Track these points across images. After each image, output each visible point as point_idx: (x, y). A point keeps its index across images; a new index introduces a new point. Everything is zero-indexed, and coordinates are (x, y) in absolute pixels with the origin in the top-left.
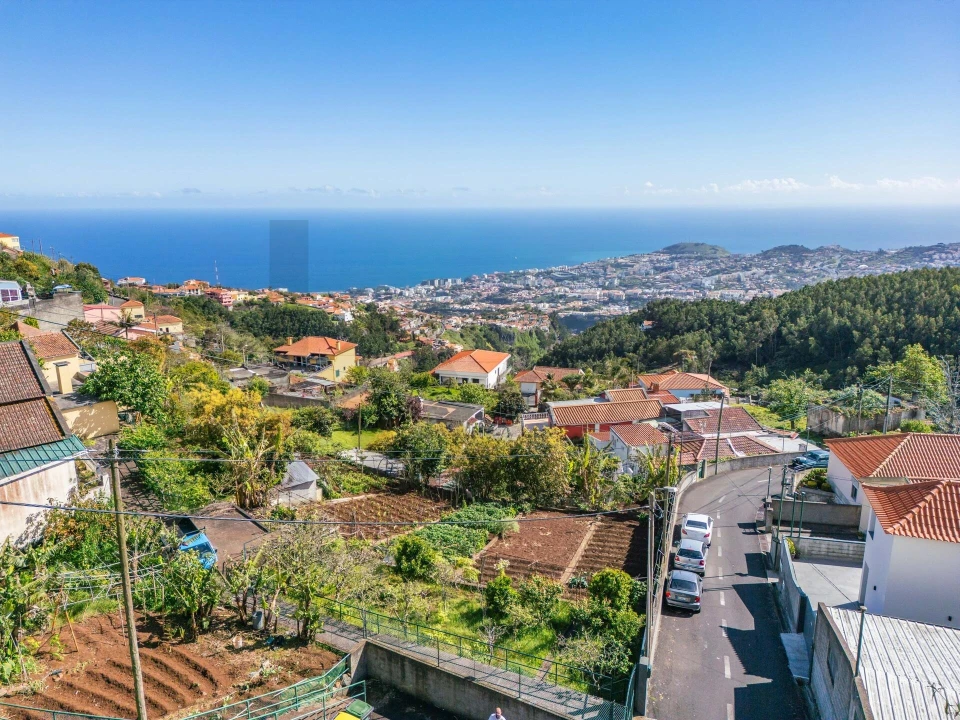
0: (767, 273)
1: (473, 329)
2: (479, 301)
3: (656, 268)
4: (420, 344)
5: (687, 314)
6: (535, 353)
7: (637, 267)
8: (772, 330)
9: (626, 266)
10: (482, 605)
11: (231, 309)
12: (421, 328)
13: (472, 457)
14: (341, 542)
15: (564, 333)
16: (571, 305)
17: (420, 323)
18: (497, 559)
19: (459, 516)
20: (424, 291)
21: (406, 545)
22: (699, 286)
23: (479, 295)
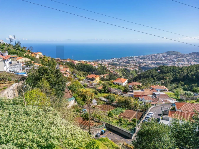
0: (190, 58)
1: (121, 69)
2: (123, 63)
3: (163, 57)
4: (110, 72)
5: (168, 69)
6: (135, 75)
7: (159, 56)
9: (157, 56)
11: (75, 65)
15: (141, 70)
16: (143, 64)
17: (111, 68)
20: (112, 60)
22: (173, 61)
23: (123, 61)
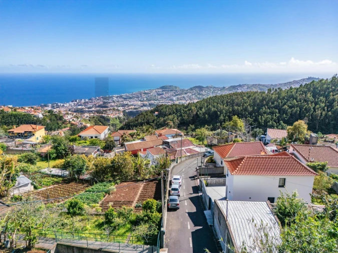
0: (192, 95)
1: (94, 118)
2: (95, 107)
3: (158, 94)
4: (72, 125)
5: (169, 109)
6: (118, 125)
7: (152, 94)
8: (195, 113)
9: (148, 93)
10: (104, 220)
12: (73, 118)
13: (96, 166)
14: (43, 206)
15: (128, 117)
16: (130, 107)
17: (72, 116)
18: (108, 202)
19: (93, 189)
20: (73, 104)
21: (71, 203)
22: (172, 100)
23: (95, 105)
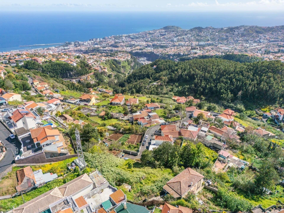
0: (192, 36)
1: (109, 61)
2: (108, 46)
3: (161, 35)
4: (95, 70)
6: (127, 67)
7: (155, 34)
9: (152, 33)
11: (41, 64)
12: (94, 62)
16: (137, 48)
17: (93, 61)
20: (90, 43)
22: (172, 41)
